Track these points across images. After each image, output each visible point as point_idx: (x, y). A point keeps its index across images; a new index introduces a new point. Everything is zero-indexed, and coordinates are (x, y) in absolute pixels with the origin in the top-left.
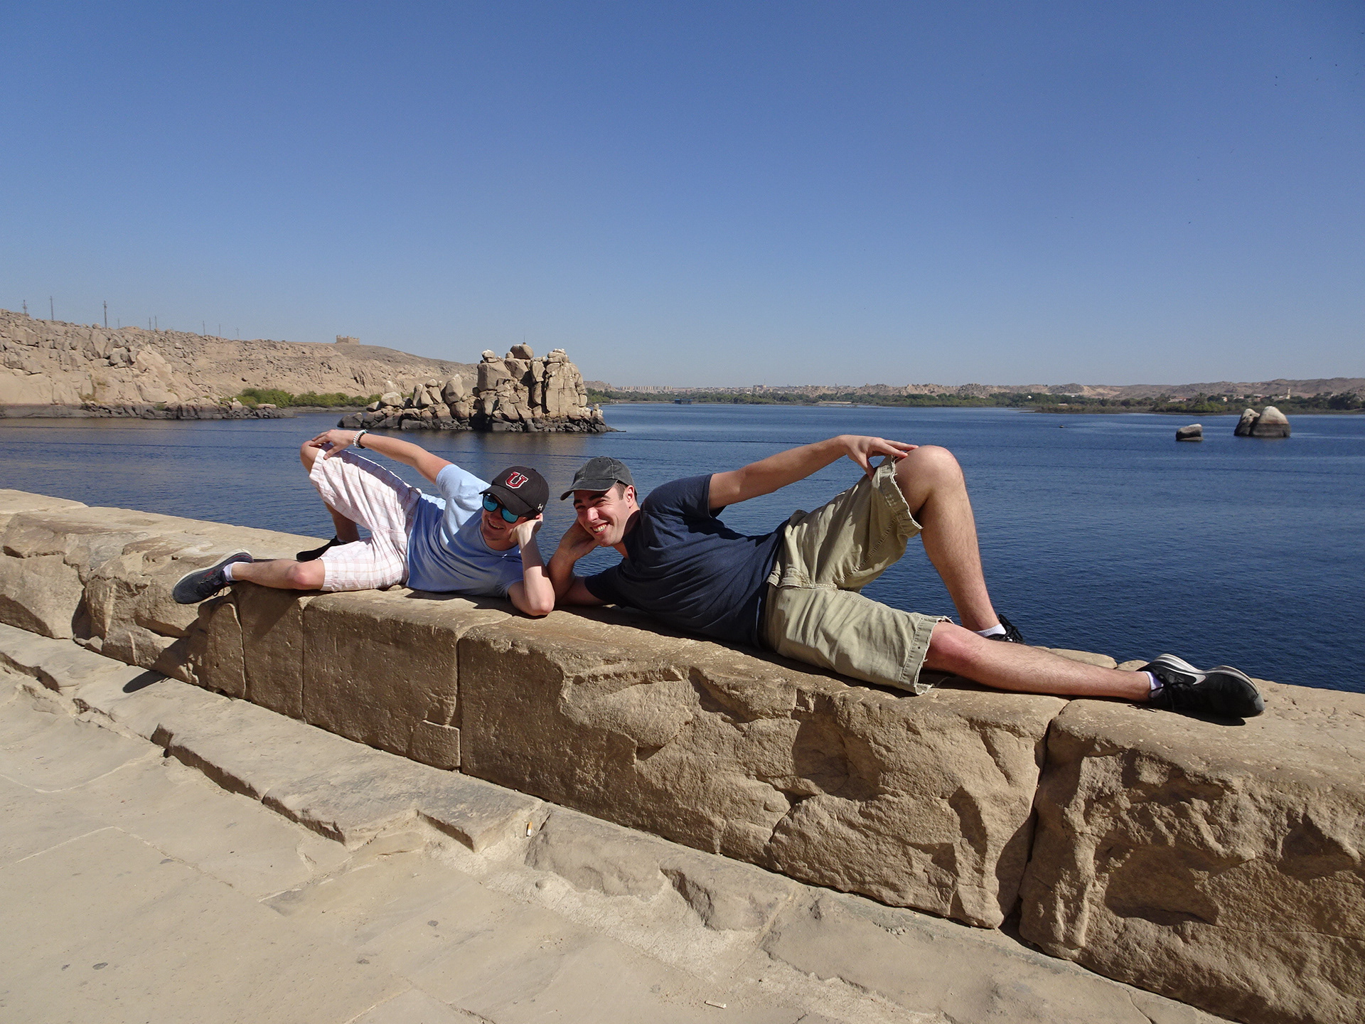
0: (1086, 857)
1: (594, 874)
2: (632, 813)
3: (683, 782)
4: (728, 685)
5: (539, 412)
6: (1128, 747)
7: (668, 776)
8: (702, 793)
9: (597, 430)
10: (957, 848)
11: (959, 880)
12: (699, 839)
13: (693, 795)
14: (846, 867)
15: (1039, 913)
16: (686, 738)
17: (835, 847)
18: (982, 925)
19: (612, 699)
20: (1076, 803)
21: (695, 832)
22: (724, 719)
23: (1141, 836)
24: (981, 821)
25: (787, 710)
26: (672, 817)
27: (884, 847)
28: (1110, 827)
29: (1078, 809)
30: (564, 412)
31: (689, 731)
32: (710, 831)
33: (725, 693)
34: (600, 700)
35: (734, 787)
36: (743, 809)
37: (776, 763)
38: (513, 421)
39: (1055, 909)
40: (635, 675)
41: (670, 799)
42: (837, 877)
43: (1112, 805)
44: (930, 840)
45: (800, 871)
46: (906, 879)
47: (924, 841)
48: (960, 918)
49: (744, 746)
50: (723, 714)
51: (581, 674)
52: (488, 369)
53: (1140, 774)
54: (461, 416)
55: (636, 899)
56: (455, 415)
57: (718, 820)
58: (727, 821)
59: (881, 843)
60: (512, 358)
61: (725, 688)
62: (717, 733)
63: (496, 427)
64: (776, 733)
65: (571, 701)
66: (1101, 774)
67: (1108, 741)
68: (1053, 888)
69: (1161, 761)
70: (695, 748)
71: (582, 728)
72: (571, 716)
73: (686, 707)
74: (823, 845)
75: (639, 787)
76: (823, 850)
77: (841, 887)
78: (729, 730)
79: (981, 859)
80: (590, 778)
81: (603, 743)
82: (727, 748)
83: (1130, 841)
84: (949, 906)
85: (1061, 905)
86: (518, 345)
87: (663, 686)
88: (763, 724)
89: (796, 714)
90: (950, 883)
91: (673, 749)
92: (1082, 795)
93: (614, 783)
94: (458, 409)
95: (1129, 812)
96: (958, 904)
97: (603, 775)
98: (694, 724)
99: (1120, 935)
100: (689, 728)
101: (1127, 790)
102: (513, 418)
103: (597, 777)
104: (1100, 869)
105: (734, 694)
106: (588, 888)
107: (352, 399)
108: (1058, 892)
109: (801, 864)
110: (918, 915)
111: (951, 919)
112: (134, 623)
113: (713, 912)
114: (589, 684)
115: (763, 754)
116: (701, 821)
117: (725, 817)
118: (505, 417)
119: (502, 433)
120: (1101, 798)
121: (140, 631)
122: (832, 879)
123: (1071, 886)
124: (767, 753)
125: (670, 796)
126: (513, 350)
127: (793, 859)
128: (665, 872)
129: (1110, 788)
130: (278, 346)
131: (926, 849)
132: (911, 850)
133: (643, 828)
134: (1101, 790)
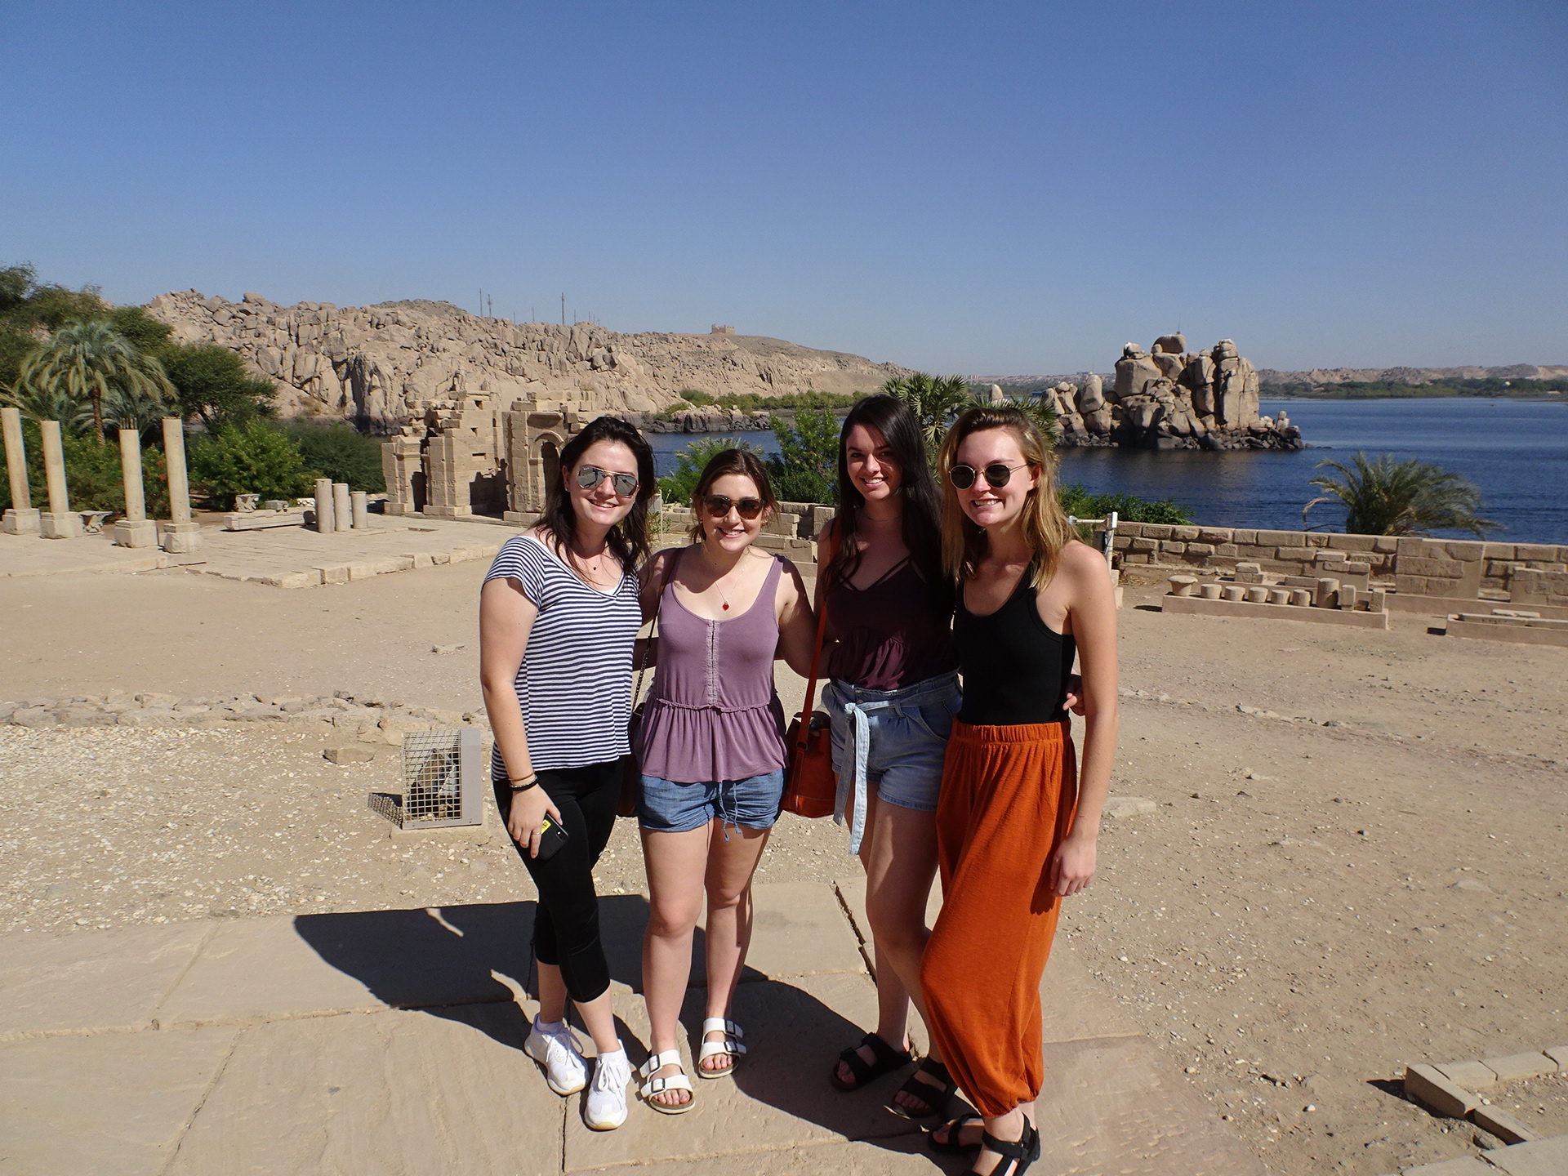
5: (1211, 422)
9: (1296, 447)
30: (1244, 423)
38: (1183, 435)
52: (1135, 368)
54: (1103, 429)
56: (1092, 427)
60: (1160, 353)
63: (1163, 444)
86: (1171, 336)
94: (1098, 420)
102: (1184, 431)
107: (766, 400)
118: (1173, 431)
119: (1169, 451)
126: (1160, 341)
130: (670, 339)
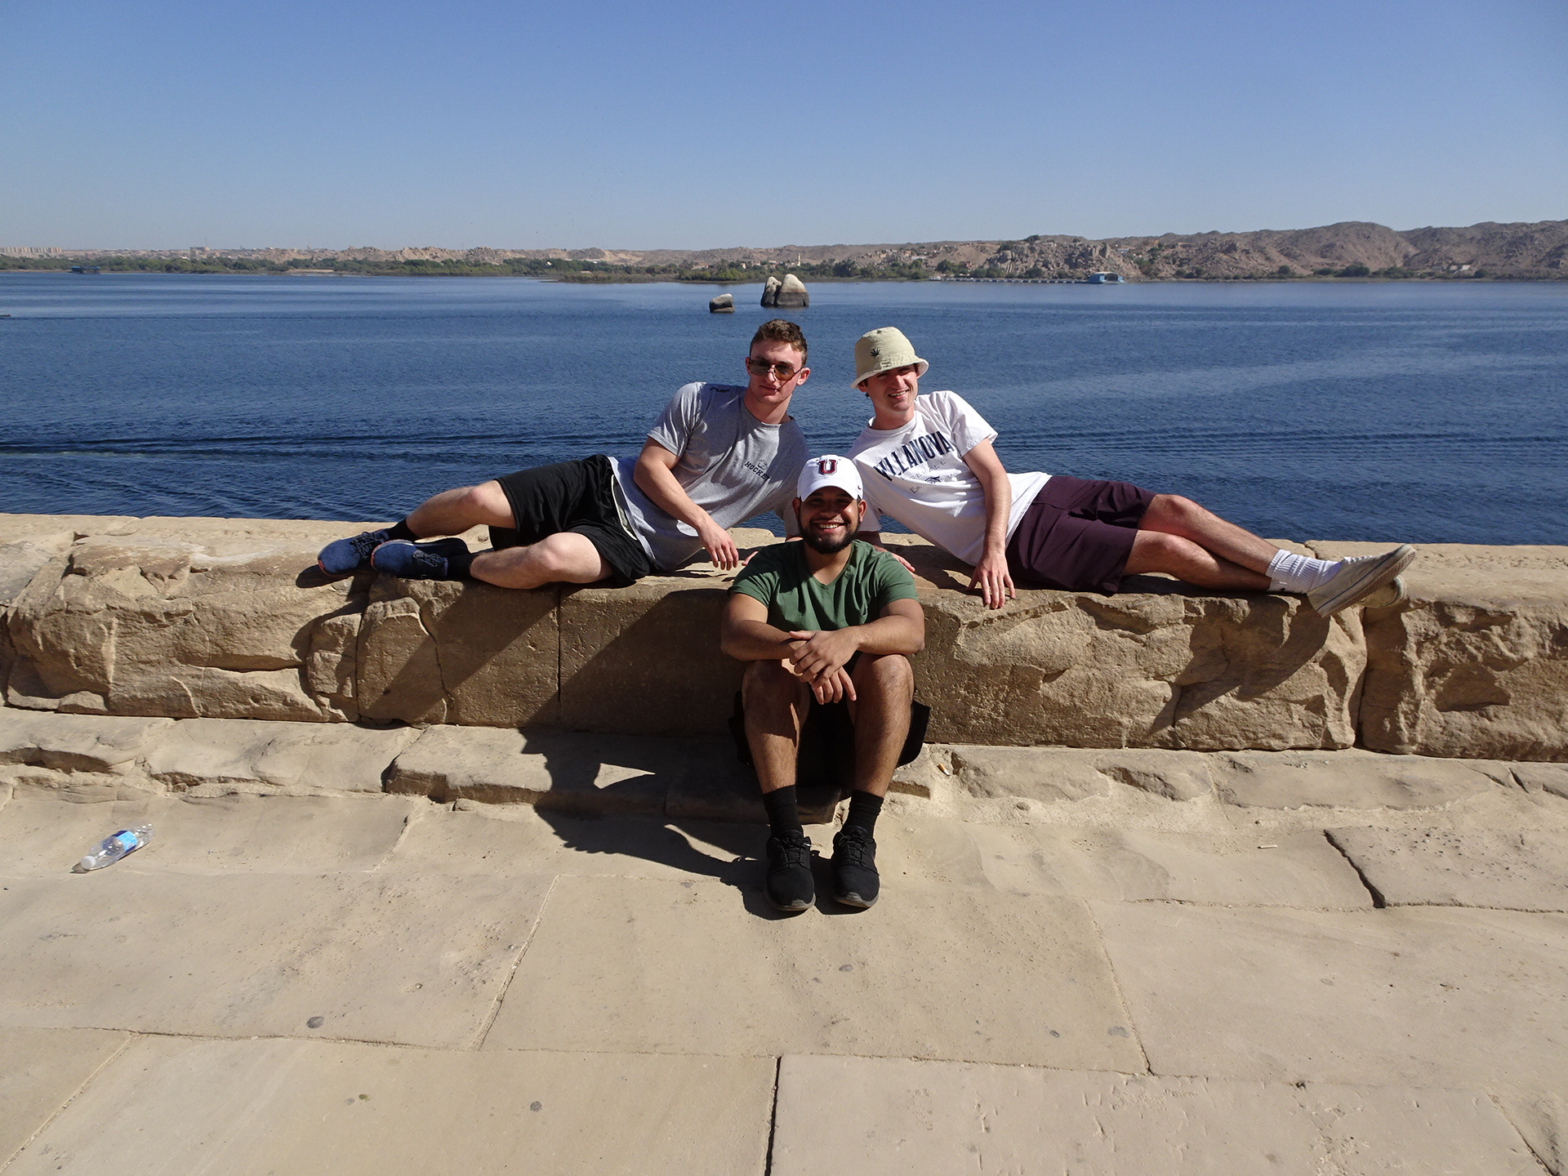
0: (1419, 681)
1: (1050, 788)
2: (1035, 733)
3: (1091, 696)
4: (1127, 606)
6: (1432, 601)
7: (1076, 693)
8: (1110, 701)
10: (1325, 696)
11: (1328, 719)
12: (1108, 740)
13: (1102, 705)
14: (1243, 730)
15: (1386, 728)
16: (1087, 658)
17: (1234, 718)
18: (1345, 747)
19: (1009, 637)
20: (1410, 646)
21: (1103, 734)
22: (1122, 636)
23: (1458, 659)
24: (1345, 673)
25: (1179, 619)
26: (1078, 728)
27: (1272, 709)
28: (1433, 658)
29: (1412, 650)
31: (1090, 653)
32: (1119, 731)
33: (1125, 613)
34: (996, 640)
35: (1139, 690)
36: (1147, 706)
37: (1172, 663)
39: (1399, 722)
40: (1027, 612)
41: (1077, 711)
42: (1235, 740)
43: (1436, 642)
44: (1306, 695)
45: (1203, 744)
46: (1288, 729)
47: (1302, 697)
48: (1330, 745)
49: (1146, 655)
50: (1120, 631)
51: (976, 620)
53: (1454, 617)
55: (1098, 797)
57: (1125, 720)
58: (1133, 719)
59: (1270, 706)
61: (1125, 610)
62: (1117, 648)
64: (1172, 639)
65: (966, 646)
66: (1420, 624)
67: (1419, 600)
68: (1396, 708)
69: (1466, 607)
70: (1098, 665)
71: (981, 670)
72: (966, 660)
73: (1082, 632)
74: (1224, 719)
75: (1045, 709)
76: (1224, 722)
77: (1237, 747)
78: (1128, 644)
79: (1340, 701)
80: (986, 712)
81: (1005, 677)
82: (1130, 659)
83: (1450, 663)
84: (1321, 739)
85: (1402, 719)
87: (1053, 617)
88: (1159, 633)
89: (1187, 620)
90: (1321, 723)
91: (1077, 670)
92: (1412, 640)
93: (1016, 711)
95: (1446, 644)
96: (1328, 735)
97: (1002, 706)
98: (1094, 645)
99: (1444, 728)
100: (1091, 648)
101: (1446, 630)
103: (995, 709)
104: (1430, 686)
105: (1133, 613)
106: (1054, 800)
108: (1400, 710)
109: (1205, 737)
110: (1300, 752)
111: (1321, 749)
112: (177, 662)
113: (1172, 788)
114: (983, 628)
115: (1161, 658)
116: (1109, 724)
117: (1131, 716)
120: (1427, 639)
121: (195, 673)
122: (1230, 743)
123: (1408, 703)
124: (1164, 656)
125: (1078, 710)
127: (1197, 735)
128: (1103, 772)
129: (1433, 632)
131: (1301, 703)
132: (1292, 706)
133: (1047, 743)
134: (1427, 634)
